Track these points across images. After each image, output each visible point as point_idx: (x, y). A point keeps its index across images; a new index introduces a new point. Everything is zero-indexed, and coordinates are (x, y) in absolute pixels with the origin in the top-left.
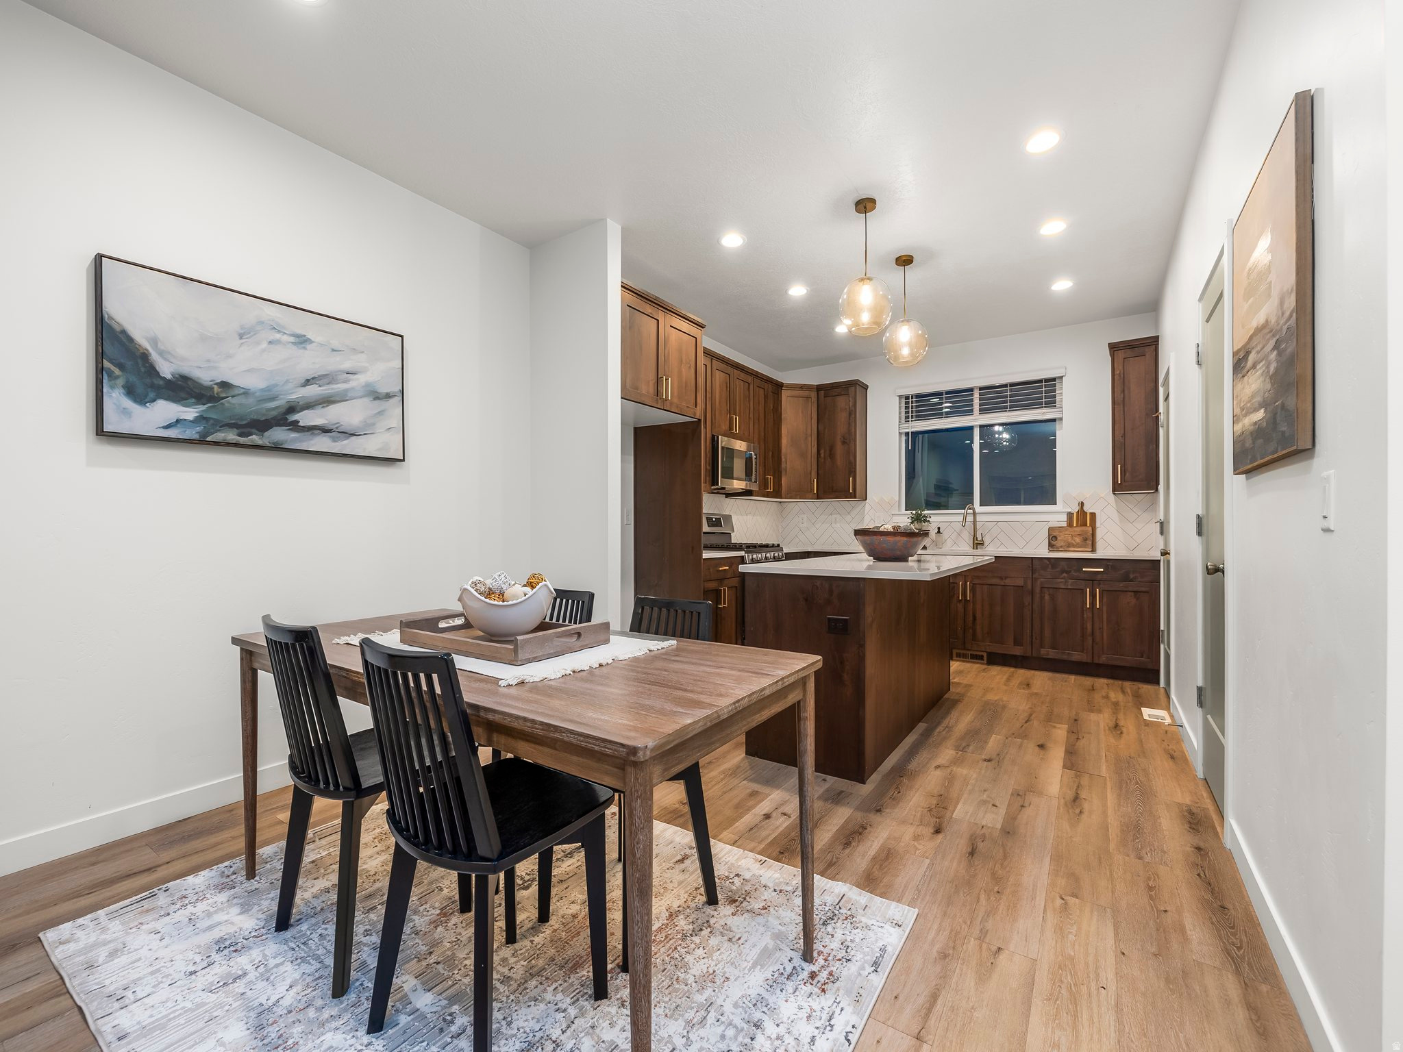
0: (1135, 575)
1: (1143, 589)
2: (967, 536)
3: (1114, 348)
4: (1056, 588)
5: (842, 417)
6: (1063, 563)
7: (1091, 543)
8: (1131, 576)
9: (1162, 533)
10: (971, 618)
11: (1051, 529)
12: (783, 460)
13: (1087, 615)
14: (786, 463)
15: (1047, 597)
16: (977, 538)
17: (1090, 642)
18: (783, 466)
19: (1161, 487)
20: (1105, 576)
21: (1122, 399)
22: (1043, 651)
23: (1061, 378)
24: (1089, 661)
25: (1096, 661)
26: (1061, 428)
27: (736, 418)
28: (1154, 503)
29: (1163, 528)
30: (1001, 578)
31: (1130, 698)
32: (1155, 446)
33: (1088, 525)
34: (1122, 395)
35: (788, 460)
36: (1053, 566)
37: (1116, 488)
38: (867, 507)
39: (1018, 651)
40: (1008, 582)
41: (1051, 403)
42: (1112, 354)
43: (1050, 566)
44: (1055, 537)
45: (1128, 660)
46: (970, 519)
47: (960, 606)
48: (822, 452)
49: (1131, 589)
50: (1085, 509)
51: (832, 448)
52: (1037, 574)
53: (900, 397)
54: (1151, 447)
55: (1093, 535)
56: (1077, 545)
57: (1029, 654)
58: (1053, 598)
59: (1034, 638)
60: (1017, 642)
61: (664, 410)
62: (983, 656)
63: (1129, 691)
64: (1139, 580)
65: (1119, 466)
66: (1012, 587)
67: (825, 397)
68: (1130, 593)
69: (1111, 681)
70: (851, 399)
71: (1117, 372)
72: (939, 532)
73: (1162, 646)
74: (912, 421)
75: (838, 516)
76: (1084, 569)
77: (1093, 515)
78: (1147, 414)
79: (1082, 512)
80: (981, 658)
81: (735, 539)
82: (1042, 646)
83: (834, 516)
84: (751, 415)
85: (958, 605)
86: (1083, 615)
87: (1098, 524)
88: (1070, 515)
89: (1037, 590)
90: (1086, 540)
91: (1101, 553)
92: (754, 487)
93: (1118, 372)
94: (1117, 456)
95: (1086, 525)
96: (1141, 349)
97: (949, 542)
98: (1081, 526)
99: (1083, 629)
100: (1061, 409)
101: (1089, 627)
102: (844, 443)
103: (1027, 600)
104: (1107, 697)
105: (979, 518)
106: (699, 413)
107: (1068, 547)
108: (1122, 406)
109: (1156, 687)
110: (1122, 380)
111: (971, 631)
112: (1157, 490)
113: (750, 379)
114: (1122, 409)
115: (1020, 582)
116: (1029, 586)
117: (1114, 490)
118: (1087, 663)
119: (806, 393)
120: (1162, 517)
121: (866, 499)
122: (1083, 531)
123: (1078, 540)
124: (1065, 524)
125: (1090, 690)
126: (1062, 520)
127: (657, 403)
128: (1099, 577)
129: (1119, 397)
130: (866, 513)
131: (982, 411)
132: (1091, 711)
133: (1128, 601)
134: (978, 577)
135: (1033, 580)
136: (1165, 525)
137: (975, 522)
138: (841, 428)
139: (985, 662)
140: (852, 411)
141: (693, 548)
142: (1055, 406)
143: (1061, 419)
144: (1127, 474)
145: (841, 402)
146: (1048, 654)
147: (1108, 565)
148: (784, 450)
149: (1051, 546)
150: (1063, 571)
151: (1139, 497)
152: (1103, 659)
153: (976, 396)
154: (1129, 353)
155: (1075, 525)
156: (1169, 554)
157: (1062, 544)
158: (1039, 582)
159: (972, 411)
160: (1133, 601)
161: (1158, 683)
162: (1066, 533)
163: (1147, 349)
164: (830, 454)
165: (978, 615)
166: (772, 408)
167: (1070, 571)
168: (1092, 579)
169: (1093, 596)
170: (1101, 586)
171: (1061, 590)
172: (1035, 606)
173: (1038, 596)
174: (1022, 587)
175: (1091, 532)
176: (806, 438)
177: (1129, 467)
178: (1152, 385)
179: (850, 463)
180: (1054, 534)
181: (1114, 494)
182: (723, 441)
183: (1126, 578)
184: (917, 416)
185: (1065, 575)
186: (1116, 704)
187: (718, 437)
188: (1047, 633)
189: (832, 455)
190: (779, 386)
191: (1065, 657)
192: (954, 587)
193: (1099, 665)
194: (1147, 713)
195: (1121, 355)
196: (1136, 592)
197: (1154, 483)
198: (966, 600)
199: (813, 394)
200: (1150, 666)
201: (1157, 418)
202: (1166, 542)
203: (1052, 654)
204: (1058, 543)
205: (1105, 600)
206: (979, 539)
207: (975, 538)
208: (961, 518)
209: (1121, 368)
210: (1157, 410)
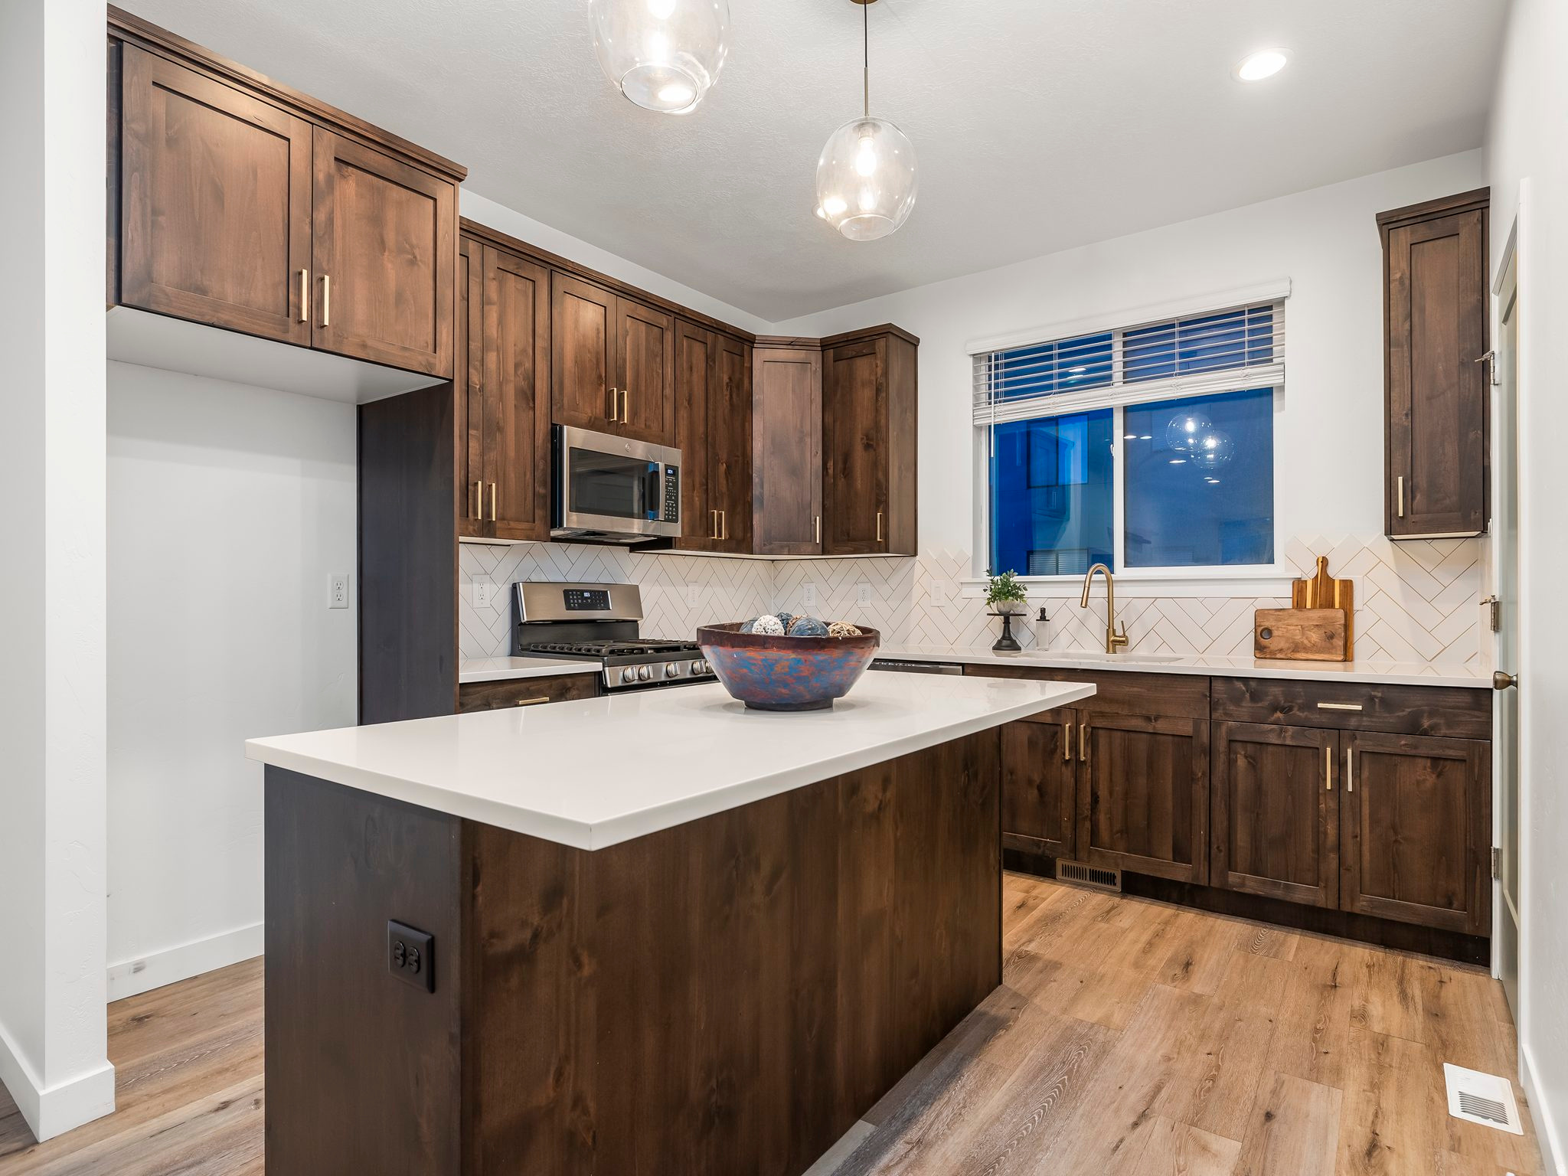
0: (1435, 720)
1: (1451, 753)
2: (1097, 627)
3: (1389, 222)
4: (1261, 744)
5: (864, 396)
6: (1276, 690)
7: (1341, 643)
8: (1426, 723)
9: (1496, 627)
10: (1088, 799)
11: (1259, 614)
12: (756, 480)
13: (1328, 805)
14: (762, 487)
15: (1241, 762)
16: (1114, 631)
17: (1334, 864)
18: (756, 491)
19: (1495, 524)
20: (1366, 721)
21: (1407, 333)
22: (1233, 878)
23: (1281, 302)
24: (1331, 905)
25: (1346, 907)
26: (1282, 408)
27: (621, 397)
28: (1477, 563)
29: (1499, 616)
30: (1148, 719)
31: (1418, 1020)
32: (1480, 432)
33: (1337, 605)
34: (1407, 326)
35: (765, 480)
36: (1255, 697)
37: (1394, 526)
38: (918, 569)
39: (1181, 873)
40: (1161, 726)
41: (1263, 353)
42: (1385, 235)
43: (1247, 695)
44: (1268, 632)
45: (1418, 911)
46: (1098, 592)
47: (1067, 774)
48: (830, 464)
49: (1422, 751)
50: (1331, 572)
51: (847, 458)
52: (1221, 711)
53: (976, 357)
54: (1472, 436)
55: (1347, 626)
56: (1314, 648)
57: (1204, 882)
58: (1253, 763)
59: (1214, 847)
60: (1180, 854)
61: (311, 348)
62: (1114, 877)
63: (1417, 993)
64: (1444, 731)
65: (1400, 479)
66: (1171, 738)
67: (835, 361)
68: (1421, 762)
69: (1378, 954)
70: (879, 362)
71: (1396, 275)
72: (1043, 618)
73: (1496, 886)
74: (995, 403)
75: (868, 586)
76: (1320, 705)
77: (1347, 586)
78: (1462, 364)
79: (1324, 580)
80: (1109, 879)
81: (648, 631)
82: (1230, 865)
83: (861, 587)
84: (668, 391)
85: (1064, 768)
86: (1318, 804)
87: (1357, 604)
88: (1299, 585)
89: (1222, 745)
90: (1331, 637)
91: (1365, 669)
92: (675, 530)
93: (1398, 276)
94: (1397, 458)
95: (1332, 606)
96: (1450, 221)
97: (1064, 638)
98: (1321, 607)
99: (1318, 833)
100: (1282, 367)
101: (1331, 829)
102: (868, 447)
103: (1200, 766)
104: (1361, 1016)
105: (1117, 591)
106: (441, 366)
107: (1295, 651)
108: (1406, 348)
109: (1481, 978)
110: (1406, 292)
111: (1088, 824)
112: (1484, 530)
113: (663, 320)
114: (1407, 354)
115: (1187, 729)
116: (1205, 738)
117: (1389, 531)
118: (1327, 910)
119: (800, 355)
120: (1496, 591)
121: (915, 554)
122: (1324, 618)
123: (1315, 636)
124: (1288, 604)
125: (1325, 986)
126: (1281, 595)
127: (286, 331)
128: (1353, 722)
129: (1401, 329)
130: (915, 581)
131: (1129, 377)
132: (1315, 1074)
133: (1417, 777)
134: (1102, 715)
135: (1214, 725)
136: (1503, 609)
137: (1110, 599)
138: (863, 421)
139: (1118, 888)
140: (881, 384)
141: (441, 659)
142: (1271, 360)
143: (1282, 388)
144: (1418, 497)
145: (863, 369)
146: (1243, 885)
147: (1372, 699)
148: (757, 462)
149: (1261, 650)
150: (1275, 708)
151: (1445, 547)
152: (1362, 904)
153: (1118, 348)
154: (1422, 231)
155: (1309, 606)
156: (1516, 684)
157: (1283, 644)
158: (1224, 729)
159: (1110, 377)
160: (1431, 780)
161: (1485, 962)
162: (1290, 622)
163: (1462, 220)
164: (845, 469)
165: (1103, 792)
166: (726, 379)
167: (1290, 709)
168: (1338, 727)
169: (1340, 764)
170: (1358, 742)
171: (1270, 748)
172: (1216, 781)
173: (1222, 758)
174: (1191, 737)
175: (1343, 622)
176: (801, 440)
177: (1422, 481)
178: (1474, 298)
179: (878, 484)
180: (1267, 624)
181: (1392, 540)
182: (574, 437)
183: (1413, 728)
184: (1007, 393)
185: (1278, 715)
186: (1381, 1044)
187: (561, 429)
188: (1242, 838)
189: (847, 471)
190: (742, 342)
191: (1279, 893)
192: (1056, 733)
193: (1353, 916)
194: (1459, 1080)
195: (1403, 237)
196: (1435, 760)
197: (1479, 515)
198: (1078, 760)
199: (815, 357)
200: (1468, 929)
201: (1485, 367)
202: (1508, 652)
203: (1252, 885)
204: (1273, 644)
205: (1365, 774)
206: (1119, 632)
207: (1110, 630)
208: (1078, 591)
209: (1404, 265)
210: (1485, 345)
